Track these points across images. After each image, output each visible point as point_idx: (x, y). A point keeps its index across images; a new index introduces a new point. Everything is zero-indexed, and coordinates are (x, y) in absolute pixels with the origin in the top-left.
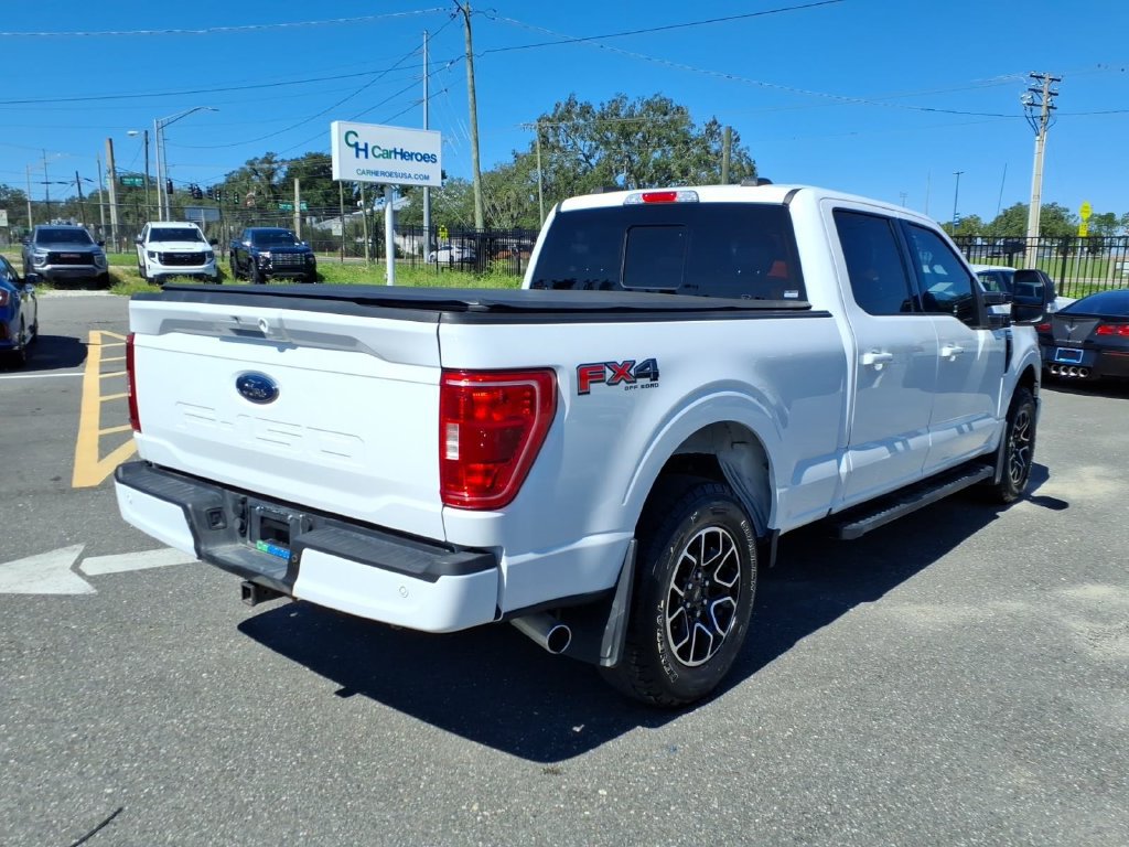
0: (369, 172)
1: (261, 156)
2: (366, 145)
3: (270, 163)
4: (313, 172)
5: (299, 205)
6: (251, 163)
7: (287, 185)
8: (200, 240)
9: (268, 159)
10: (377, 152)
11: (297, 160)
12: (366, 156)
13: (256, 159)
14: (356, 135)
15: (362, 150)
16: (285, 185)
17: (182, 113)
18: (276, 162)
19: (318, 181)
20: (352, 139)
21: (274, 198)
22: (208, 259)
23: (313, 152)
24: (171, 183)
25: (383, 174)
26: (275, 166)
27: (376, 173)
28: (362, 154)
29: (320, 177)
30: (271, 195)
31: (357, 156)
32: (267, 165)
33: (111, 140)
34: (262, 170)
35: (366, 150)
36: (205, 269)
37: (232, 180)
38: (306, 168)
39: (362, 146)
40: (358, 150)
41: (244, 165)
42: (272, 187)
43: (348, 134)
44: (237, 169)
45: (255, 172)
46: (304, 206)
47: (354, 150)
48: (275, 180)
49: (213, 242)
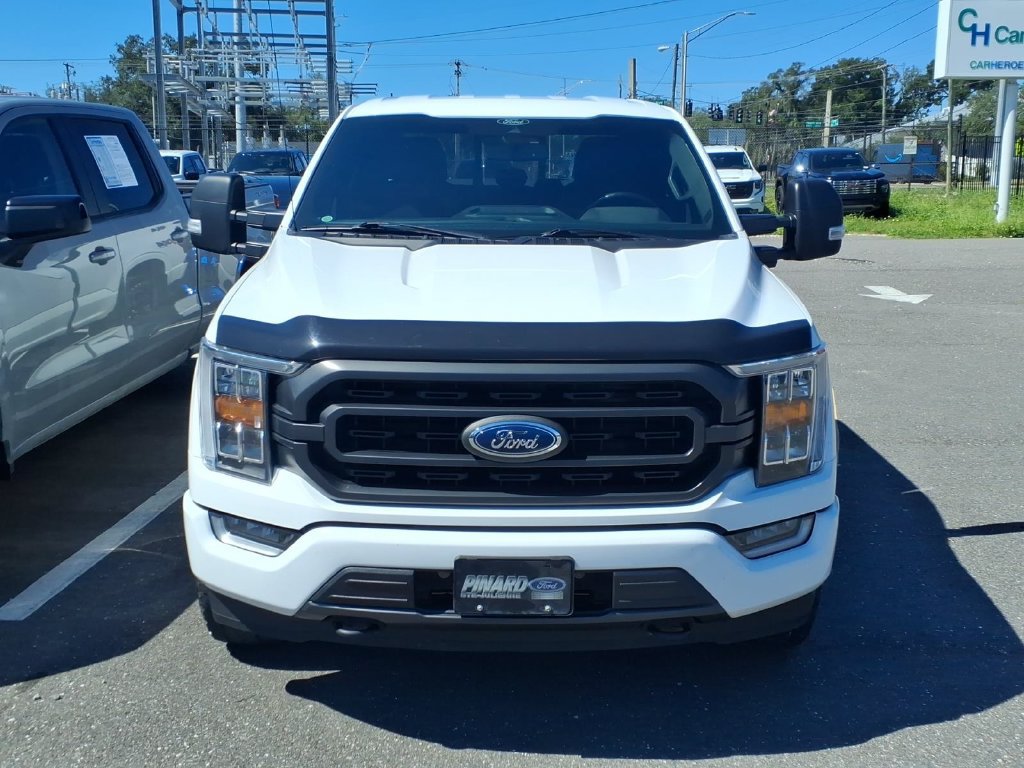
0: (989, 65)
1: (786, 67)
2: (988, 26)
3: (796, 74)
4: (846, 82)
5: (829, 122)
6: (774, 76)
7: (815, 100)
8: (746, 167)
9: (794, 71)
10: (1003, 35)
11: (827, 68)
12: (986, 42)
13: (780, 71)
14: (974, 13)
15: (981, 34)
16: (810, 99)
17: (713, 22)
18: (803, 73)
19: (849, 91)
20: (968, 21)
21: (799, 116)
22: (755, 190)
23: (848, 58)
24: (691, 105)
25: (1009, 65)
26: (802, 78)
27: (998, 65)
28: (980, 40)
29: (854, 88)
30: (794, 113)
31: (973, 43)
32: (793, 78)
33: (635, 60)
34: (786, 83)
35: (986, 34)
36: (751, 202)
37: (750, 97)
38: (838, 78)
39: (981, 28)
40: (975, 33)
41: (766, 79)
42: (795, 103)
43: (963, 13)
44: (758, 85)
45: (778, 86)
46: (836, 123)
47: (969, 35)
48: (800, 94)
49: (760, 169)
